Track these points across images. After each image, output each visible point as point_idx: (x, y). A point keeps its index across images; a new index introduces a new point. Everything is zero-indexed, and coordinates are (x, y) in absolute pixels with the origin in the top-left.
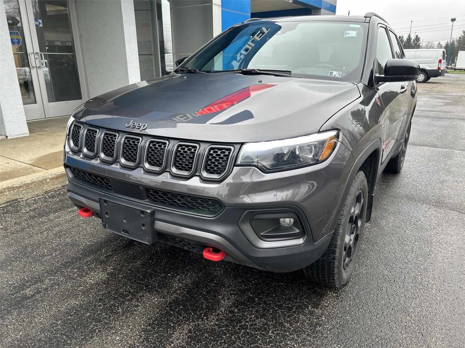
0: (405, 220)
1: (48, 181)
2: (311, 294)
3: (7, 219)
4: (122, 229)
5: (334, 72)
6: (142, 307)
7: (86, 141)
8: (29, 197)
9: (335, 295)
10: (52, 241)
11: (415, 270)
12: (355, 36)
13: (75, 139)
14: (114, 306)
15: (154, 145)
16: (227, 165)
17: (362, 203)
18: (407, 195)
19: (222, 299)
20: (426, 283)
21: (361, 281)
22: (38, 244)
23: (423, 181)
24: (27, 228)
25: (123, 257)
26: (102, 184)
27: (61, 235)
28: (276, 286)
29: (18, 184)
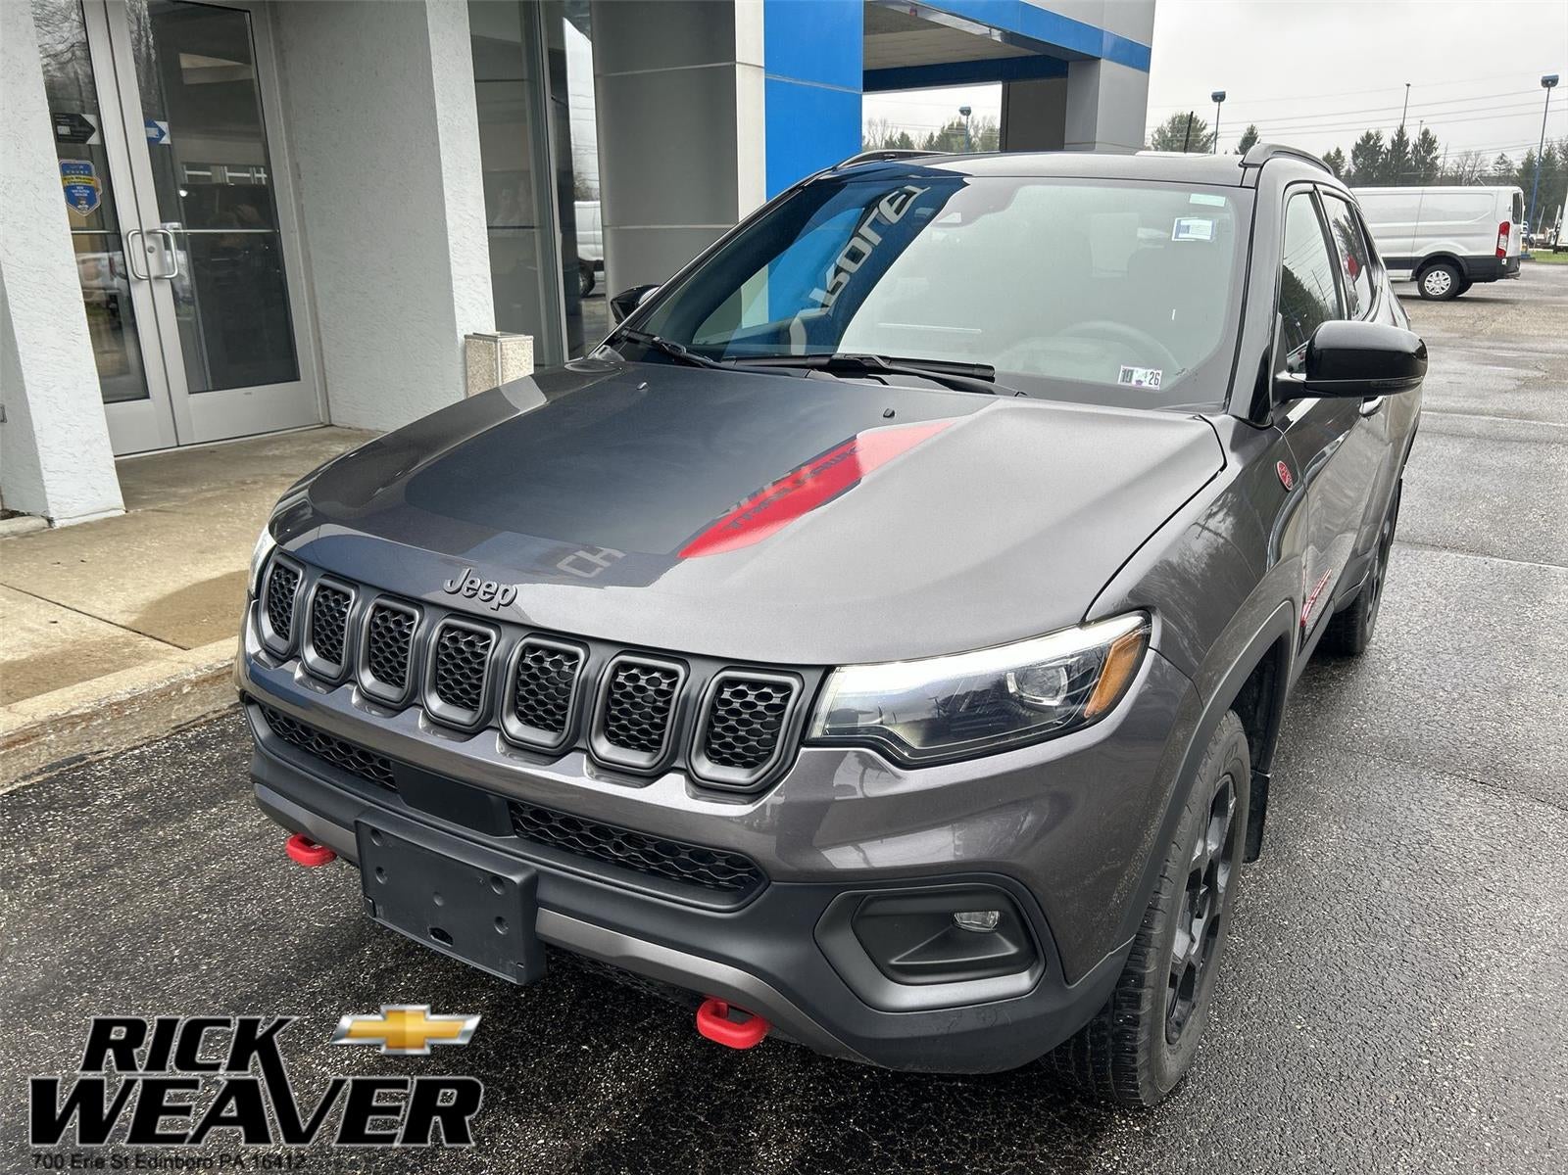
0: (1378, 839)
1: (185, 691)
2: (1059, 1125)
3: (50, 830)
4: (430, 926)
5: (1136, 369)
6: (494, 1169)
7: (313, 625)
8: (123, 746)
9: (1138, 1129)
10: (196, 916)
11: (1410, 1035)
12: (1208, 238)
13: (279, 612)
14: (400, 1164)
15: (539, 660)
16: (777, 737)
17: (1230, 814)
18: (1386, 742)
19: (759, 1142)
20: (1446, 1083)
21: (1227, 1076)
22: (151, 927)
23: (1443, 688)
24: (116, 863)
25: (431, 978)
26: (365, 771)
27: (227, 893)
28: (942, 1093)
29: (87, 705)
